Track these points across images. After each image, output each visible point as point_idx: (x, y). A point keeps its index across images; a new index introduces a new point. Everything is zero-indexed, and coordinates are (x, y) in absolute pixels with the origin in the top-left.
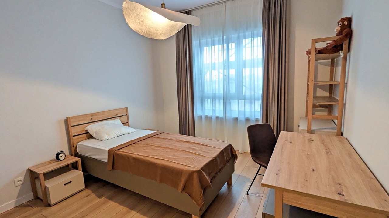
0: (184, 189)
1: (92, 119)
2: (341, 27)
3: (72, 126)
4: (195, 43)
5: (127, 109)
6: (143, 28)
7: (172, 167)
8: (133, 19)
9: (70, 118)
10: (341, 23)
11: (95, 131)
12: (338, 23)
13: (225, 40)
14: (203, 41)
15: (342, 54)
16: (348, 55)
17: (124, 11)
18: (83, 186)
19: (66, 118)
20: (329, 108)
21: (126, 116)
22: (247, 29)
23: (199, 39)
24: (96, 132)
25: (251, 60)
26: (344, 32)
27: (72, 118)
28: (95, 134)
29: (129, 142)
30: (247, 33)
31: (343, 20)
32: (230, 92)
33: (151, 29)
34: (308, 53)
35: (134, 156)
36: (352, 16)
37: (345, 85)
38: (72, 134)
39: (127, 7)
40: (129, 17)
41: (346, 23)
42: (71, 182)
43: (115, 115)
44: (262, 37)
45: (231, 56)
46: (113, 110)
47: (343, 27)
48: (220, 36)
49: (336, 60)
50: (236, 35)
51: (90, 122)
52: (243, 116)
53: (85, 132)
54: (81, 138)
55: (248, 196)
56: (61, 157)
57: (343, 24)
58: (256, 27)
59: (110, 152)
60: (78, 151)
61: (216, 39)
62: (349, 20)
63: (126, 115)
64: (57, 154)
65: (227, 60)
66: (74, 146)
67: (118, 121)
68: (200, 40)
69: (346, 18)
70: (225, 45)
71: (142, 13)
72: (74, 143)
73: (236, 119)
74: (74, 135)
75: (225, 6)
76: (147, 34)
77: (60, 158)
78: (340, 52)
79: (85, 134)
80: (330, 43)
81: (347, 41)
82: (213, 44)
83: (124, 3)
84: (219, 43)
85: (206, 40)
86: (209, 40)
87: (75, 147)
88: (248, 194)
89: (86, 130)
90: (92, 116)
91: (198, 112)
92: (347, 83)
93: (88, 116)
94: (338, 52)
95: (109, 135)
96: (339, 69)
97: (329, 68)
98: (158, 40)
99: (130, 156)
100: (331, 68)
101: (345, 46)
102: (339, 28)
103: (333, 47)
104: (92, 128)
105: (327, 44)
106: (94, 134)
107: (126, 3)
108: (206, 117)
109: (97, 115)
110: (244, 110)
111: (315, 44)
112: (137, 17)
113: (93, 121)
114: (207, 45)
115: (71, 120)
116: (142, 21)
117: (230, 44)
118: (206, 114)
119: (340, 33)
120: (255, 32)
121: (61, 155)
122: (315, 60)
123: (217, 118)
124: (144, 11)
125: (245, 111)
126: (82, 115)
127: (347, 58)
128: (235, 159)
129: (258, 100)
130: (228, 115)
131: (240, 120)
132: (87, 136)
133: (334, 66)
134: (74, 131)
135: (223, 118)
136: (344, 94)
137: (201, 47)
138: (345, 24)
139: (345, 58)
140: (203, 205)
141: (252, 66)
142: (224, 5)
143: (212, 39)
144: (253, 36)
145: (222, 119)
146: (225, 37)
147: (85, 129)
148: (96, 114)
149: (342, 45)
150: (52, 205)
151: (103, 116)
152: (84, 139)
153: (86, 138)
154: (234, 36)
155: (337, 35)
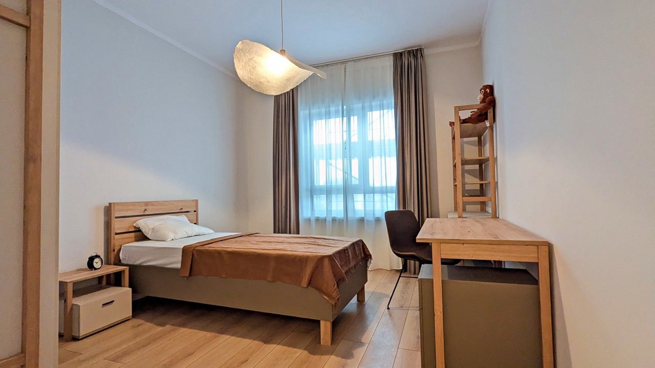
0: (309, 283)
1: (145, 210)
2: (484, 95)
3: (116, 218)
4: (302, 113)
5: (197, 201)
6: (252, 77)
7: (292, 255)
8: (244, 64)
9: (114, 203)
10: (483, 90)
11: (151, 227)
12: (481, 90)
13: (345, 112)
14: (314, 111)
15: (487, 124)
16: (494, 125)
17: (236, 53)
18: (129, 313)
19: (108, 205)
20: (482, 191)
21: (195, 213)
22: (374, 98)
23: (308, 108)
24: (153, 229)
25: (381, 143)
26: (487, 100)
27: (118, 204)
28: (152, 232)
29: (212, 240)
30: (374, 104)
31: (486, 87)
32: (353, 183)
33: (262, 80)
34: (452, 124)
35: (230, 250)
36: (493, 83)
37: (495, 159)
38: (114, 229)
39: (241, 48)
40: (239, 60)
41: (488, 90)
42: (113, 301)
43: (180, 208)
44: (393, 110)
45: (354, 135)
46: (177, 201)
47: (485, 95)
48: (338, 106)
49: (483, 137)
50: (360, 105)
51: (143, 214)
52: (372, 216)
53: (133, 230)
54: (126, 238)
55: (389, 311)
56: (97, 263)
57: (486, 92)
58: (385, 95)
59: (185, 250)
60: (121, 258)
61: (333, 109)
62: (491, 88)
63: (195, 211)
64: (90, 258)
65: (348, 141)
66: (114, 250)
67: (183, 218)
68: (310, 110)
69: (488, 85)
70: (345, 118)
71: (256, 59)
72: (116, 245)
73: (362, 220)
74: (117, 232)
75: (345, 69)
76: (256, 85)
77: (95, 265)
78: (486, 121)
79: (133, 234)
80: (473, 112)
81: (492, 109)
82: (328, 115)
83: (240, 43)
84: (336, 116)
85: (317, 110)
86: (323, 110)
87: (116, 252)
88: (388, 308)
89: (135, 227)
90: (147, 205)
91: (305, 212)
92: (496, 157)
93: (140, 203)
94: (484, 121)
95: (175, 232)
96: (487, 147)
97: (477, 148)
98: (268, 95)
99: (222, 250)
100: (479, 149)
101: (490, 115)
102: (482, 96)
103: (478, 116)
104: (145, 224)
105: (471, 112)
106: (150, 233)
107: (242, 43)
108: (317, 220)
109: (153, 205)
110: (372, 209)
111: (458, 113)
112: (249, 63)
113: (147, 213)
114: (320, 117)
115: (116, 208)
116: (254, 68)
117: (352, 118)
118: (317, 216)
119: (483, 101)
120: (385, 102)
121: (96, 260)
122: (461, 138)
123: (334, 220)
124: (258, 56)
125: (374, 210)
126: (133, 203)
127: (493, 127)
128: (368, 263)
129: (392, 192)
130: (350, 215)
131: (367, 221)
132: (135, 237)
133: (481, 146)
134: (118, 226)
135: (343, 220)
136: (494, 172)
137: (310, 118)
138: (487, 92)
139: (491, 128)
140: (338, 299)
141: (383, 154)
142: (343, 66)
143: (327, 109)
144: (382, 107)
145: (341, 221)
146: (345, 107)
147: (134, 225)
148: (154, 203)
149: (486, 114)
150: (80, 338)
151: (162, 207)
152: (131, 240)
153: (134, 239)
154: (358, 106)
155: (481, 103)
